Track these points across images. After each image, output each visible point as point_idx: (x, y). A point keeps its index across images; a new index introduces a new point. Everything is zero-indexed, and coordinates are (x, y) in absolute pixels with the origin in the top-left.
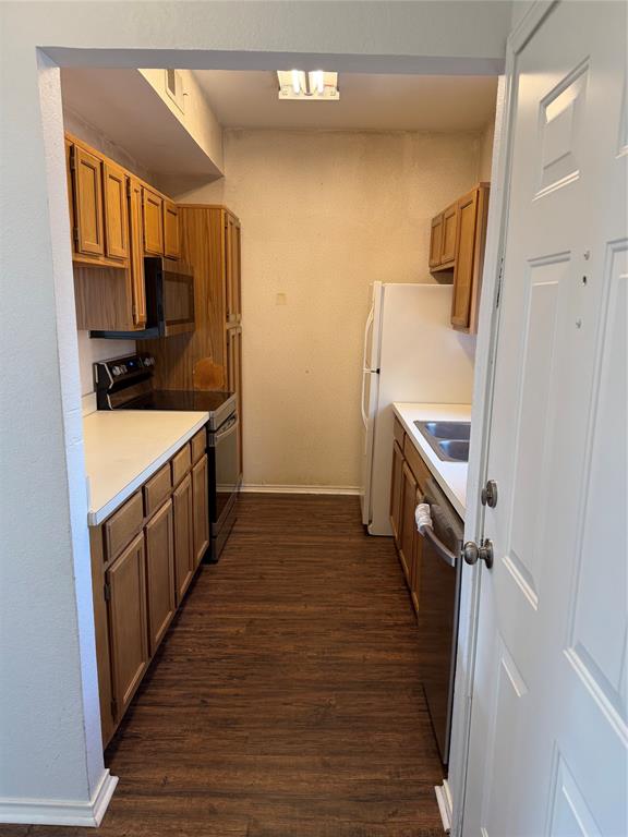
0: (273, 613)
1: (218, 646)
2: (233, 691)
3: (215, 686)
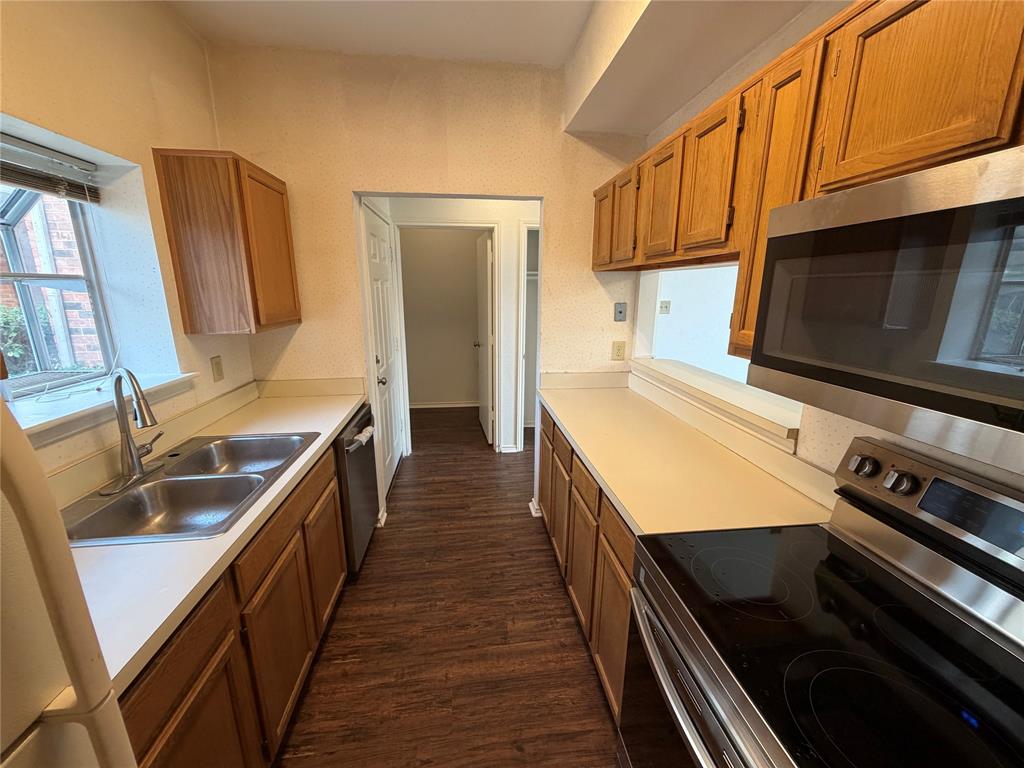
0: (483, 657)
1: (524, 602)
2: (498, 565)
3: (511, 566)
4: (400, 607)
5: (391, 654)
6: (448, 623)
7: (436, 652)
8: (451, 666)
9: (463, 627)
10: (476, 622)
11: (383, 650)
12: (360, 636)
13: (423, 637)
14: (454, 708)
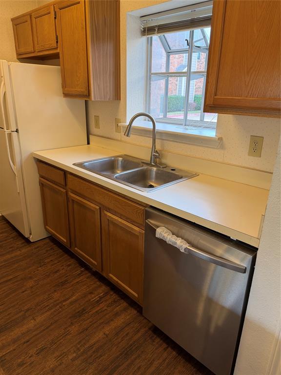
4: (99, 335)
5: (77, 311)
6: (54, 347)
7: (49, 326)
8: (35, 325)
9: (42, 350)
10: (33, 359)
11: (84, 310)
12: (105, 308)
13: (66, 328)
14: (22, 311)
